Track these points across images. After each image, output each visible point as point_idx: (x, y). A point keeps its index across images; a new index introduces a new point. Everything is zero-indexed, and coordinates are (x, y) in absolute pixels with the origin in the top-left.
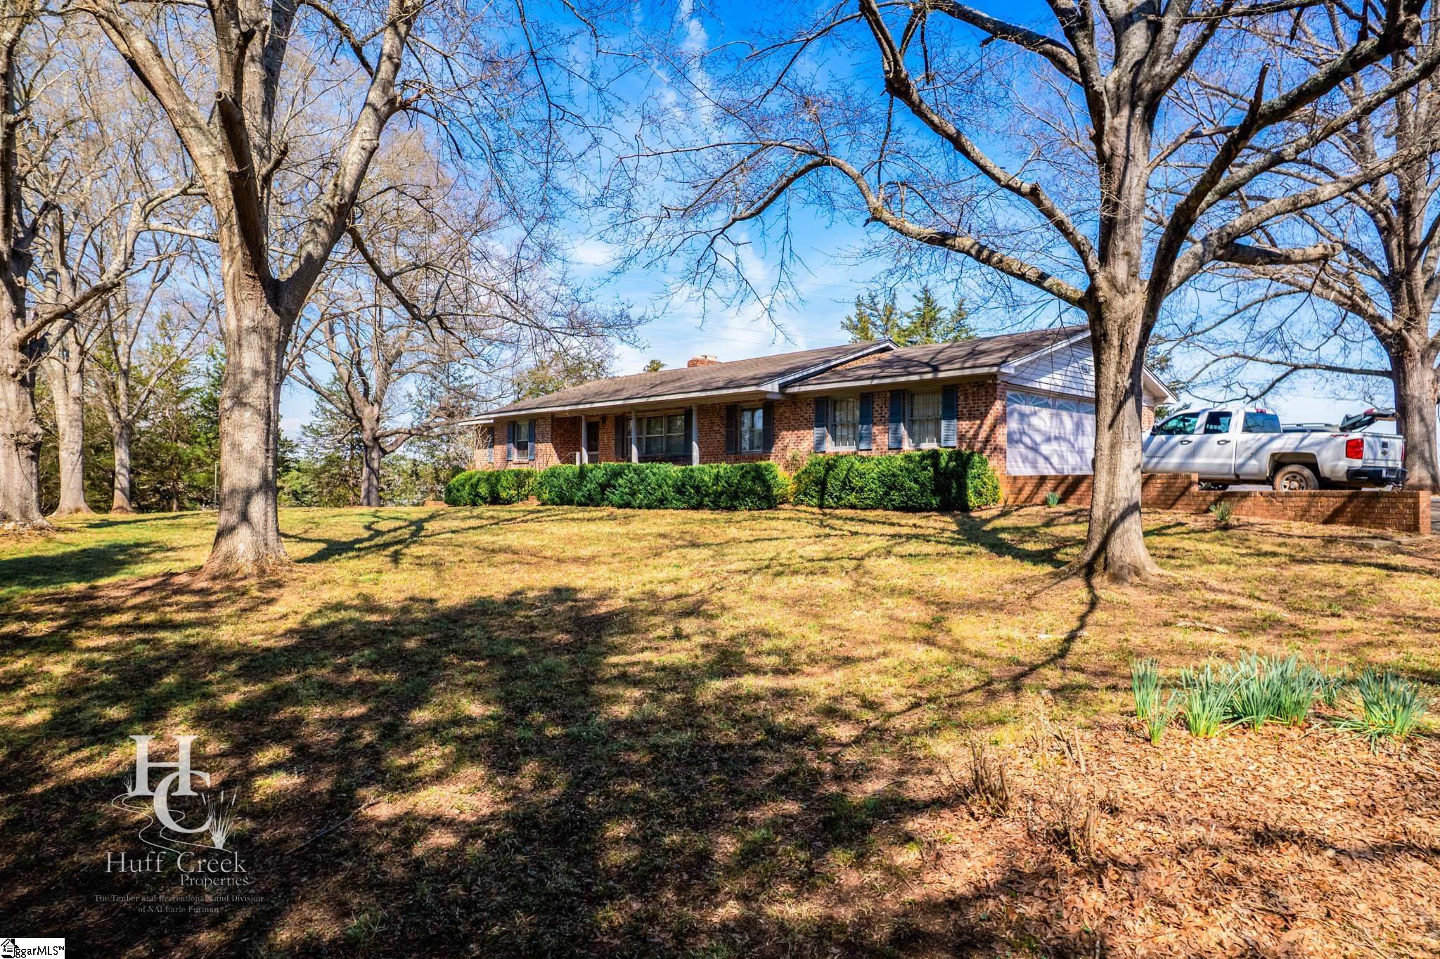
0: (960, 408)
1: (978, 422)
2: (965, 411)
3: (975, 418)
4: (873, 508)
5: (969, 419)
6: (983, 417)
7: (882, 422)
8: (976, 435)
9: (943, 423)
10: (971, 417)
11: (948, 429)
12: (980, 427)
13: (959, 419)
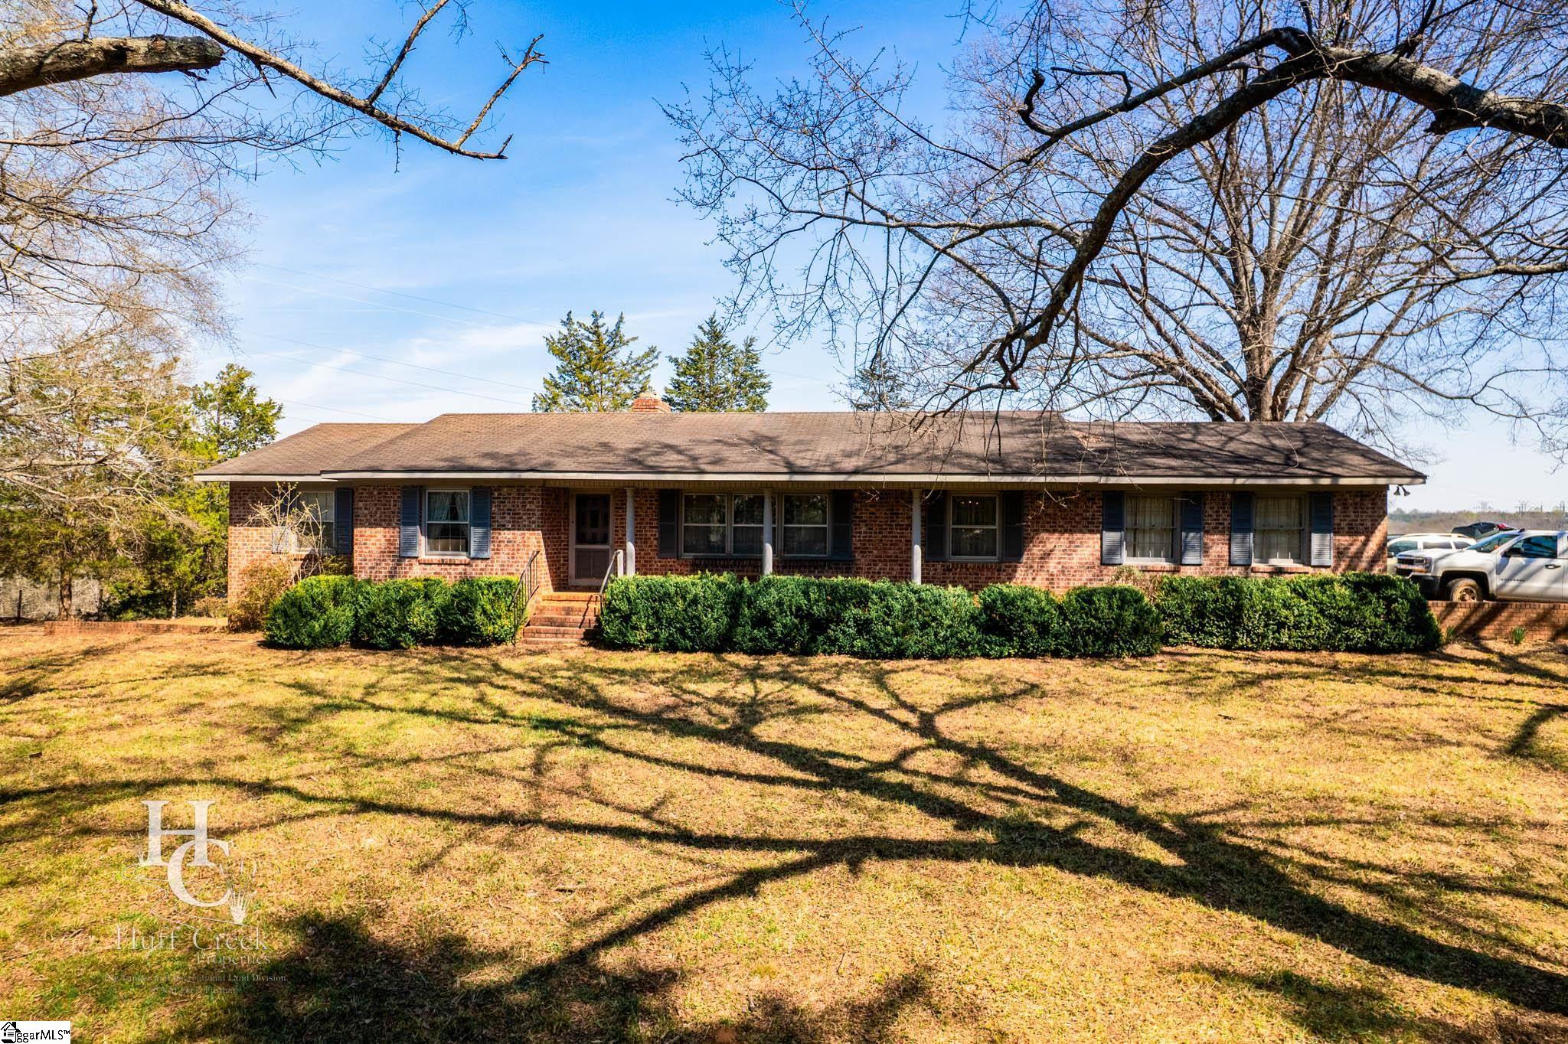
0: (1337, 521)
1: (1362, 538)
2: (1343, 524)
3: (1358, 533)
4: (1316, 649)
5: (1349, 534)
6: (1369, 533)
7: (1216, 530)
8: (1359, 554)
9: (1316, 538)
10: (1352, 531)
11: (1322, 544)
12: (1365, 544)
13: (1336, 533)
